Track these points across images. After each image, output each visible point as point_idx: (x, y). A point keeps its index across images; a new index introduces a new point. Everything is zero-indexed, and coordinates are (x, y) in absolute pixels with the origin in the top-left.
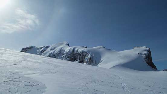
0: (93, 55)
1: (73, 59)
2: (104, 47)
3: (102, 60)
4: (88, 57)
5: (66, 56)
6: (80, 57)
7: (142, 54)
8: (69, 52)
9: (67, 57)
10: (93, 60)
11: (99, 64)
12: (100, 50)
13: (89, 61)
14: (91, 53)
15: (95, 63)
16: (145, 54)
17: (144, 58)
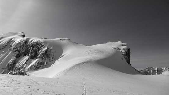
0: (51, 48)
1: (23, 53)
2: (69, 40)
3: (63, 55)
4: (43, 50)
5: (14, 48)
6: (32, 49)
7: (120, 49)
8: (19, 43)
9: (15, 50)
10: (50, 54)
11: (57, 61)
12: (63, 42)
13: (44, 56)
14: (48, 44)
15: (52, 59)
16: (124, 49)
17: (123, 55)
